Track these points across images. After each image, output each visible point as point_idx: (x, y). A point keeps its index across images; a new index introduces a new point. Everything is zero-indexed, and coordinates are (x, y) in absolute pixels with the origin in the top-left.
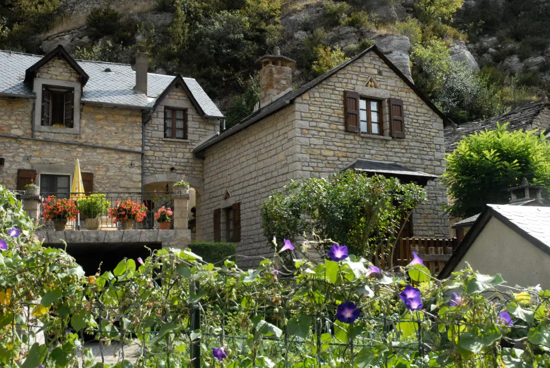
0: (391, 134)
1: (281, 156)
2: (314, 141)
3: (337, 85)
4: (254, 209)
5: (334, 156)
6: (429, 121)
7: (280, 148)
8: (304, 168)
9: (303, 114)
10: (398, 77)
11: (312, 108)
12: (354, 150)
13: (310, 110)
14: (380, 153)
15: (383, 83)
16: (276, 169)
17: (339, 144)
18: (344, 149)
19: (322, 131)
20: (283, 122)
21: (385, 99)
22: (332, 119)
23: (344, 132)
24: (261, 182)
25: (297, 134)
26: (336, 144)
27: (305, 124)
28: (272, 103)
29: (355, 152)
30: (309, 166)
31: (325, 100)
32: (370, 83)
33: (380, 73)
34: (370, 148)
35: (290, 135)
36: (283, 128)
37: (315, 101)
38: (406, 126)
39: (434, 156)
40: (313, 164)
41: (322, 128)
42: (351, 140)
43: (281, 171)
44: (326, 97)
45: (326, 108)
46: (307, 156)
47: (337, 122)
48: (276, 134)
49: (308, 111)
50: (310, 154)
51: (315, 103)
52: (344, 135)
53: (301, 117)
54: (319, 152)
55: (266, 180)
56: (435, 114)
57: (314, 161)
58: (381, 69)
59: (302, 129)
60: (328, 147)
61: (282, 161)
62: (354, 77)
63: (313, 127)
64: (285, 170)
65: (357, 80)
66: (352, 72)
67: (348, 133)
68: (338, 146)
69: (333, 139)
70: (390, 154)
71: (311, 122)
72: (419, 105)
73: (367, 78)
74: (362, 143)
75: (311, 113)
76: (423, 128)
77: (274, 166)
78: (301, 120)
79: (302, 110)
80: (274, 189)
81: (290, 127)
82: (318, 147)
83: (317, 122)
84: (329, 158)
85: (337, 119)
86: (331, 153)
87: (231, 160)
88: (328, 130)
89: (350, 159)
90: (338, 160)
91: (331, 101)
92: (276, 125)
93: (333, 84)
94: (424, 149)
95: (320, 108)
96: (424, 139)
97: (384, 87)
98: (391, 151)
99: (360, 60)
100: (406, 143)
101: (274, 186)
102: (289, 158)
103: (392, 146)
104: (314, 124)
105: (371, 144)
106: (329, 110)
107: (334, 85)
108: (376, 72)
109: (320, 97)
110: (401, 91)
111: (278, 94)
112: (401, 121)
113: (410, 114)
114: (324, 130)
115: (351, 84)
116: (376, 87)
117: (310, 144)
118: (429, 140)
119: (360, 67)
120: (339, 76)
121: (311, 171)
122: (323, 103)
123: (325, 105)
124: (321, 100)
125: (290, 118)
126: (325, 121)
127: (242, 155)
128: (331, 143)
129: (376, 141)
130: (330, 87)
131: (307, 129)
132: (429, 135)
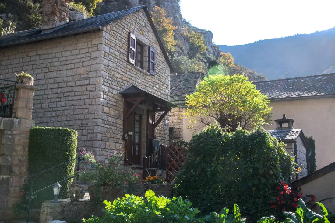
0: (148, 71)
1: (81, 70)
2: (111, 64)
3: (125, 26)
4: (40, 110)
5: (121, 78)
6: (164, 68)
7: (81, 64)
8: (105, 84)
9: (106, 41)
10: (153, 33)
11: (112, 38)
12: (131, 77)
13: (110, 39)
14: (143, 83)
15: (147, 34)
16: (73, 81)
17: (124, 70)
18: (126, 75)
19: (116, 58)
20: (86, 44)
21: (147, 45)
22: (121, 50)
23: (126, 63)
24: (52, 89)
25: (102, 56)
26: (122, 69)
27: (107, 49)
29: (131, 79)
30: (107, 82)
31: (119, 35)
32: (140, 31)
33: (146, 26)
34: (138, 78)
35: (94, 55)
36: (84, 48)
37: (113, 33)
38: (156, 68)
39: (165, 91)
40: (110, 82)
41: (115, 55)
42: (130, 69)
43: (78, 83)
44: (119, 33)
45: (118, 40)
46: (106, 74)
47: (123, 53)
49: (109, 39)
50: (109, 74)
51: (113, 34)
52: (127, 64)
53: (106, 43)
54: (113, 73)
55: (58, 88)
56: (167, 64)
57: (110, 79)
58: (146, 23)
59: (105, 52)
60: (118, 71)
61: (80, 74)
62: (134, 24)
63: (111, 52)
65: (135, 27)
66: (133, 20)
67: (128, 64)
68: (123, 72)
69: (121, 66)
70: (147, 85)
71: (110, 49)
72: (161, 56)
73: (140, 28)
74: (135, 73)
75: (111, 42)
76: (162, 72)
77: (71, 78)
78: (105, 45)
79: (106, 38)
80: (69, 96)
81: (96, 49)
82: (112, 69)
83: (113, 50)
84: (118, 79)
85: (124, 52)
86: (119, 76)
87: (9, 67)
88: (118, 58)
89: (128, 83)
90: (122, 82)
91: (121, 36)
92: (77, 44)
93: (123, 24)
94: (162, 86)
95: (116, 39)
96: (162, 79)
97: (147, 37)
98: (147, 83)
99: (137, 13)
100: (154, 80)
101: (68, 94)
102: (90, 73)
103: (148, 80)
104: (111, 51)
105: (138, 75)
106: (120, 43)
107: (124, 26)
108: (144, 25)
109: (116, 31)
110: (154, 43)
111: (60, 22)
112: (154, 63)
113: (157, 60)
114: (117, 57)
115: (132, 28)
116: (142, 34)
117: (109, 65)
118: (164, 80)
119: (137, 18)
120: (127, 20)
121: (108, 87)
122: (118, 36)
123: (118, 39)
124: (117, 34)
125: (95, 42)
126: (118, 51)
127: (26, 64)
128: (120, 68)
129: (141, 74)
130: (121, 26)
131: (108, 54)
132: (164, 77)
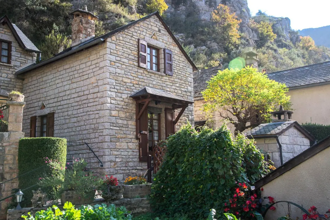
0: (165, 72)
1: (93, 80)
2: (118, 71)
3: (134, 34)
4: (67, 117)
5: (131, 83)
6: (186, 67)
7: (92, 74)
8: (112, 90)
9: (112, 51)
10: (169, 35)
11: (118, 47)
12: (143, 80)
13: (116, 48)
14: (159, 84)
15: (161, 38)
16: (87, 89)
17: (134, 75)
18: (137, 79)
19: (124, 65)
20: (96, 55)
21: (162, 48)
22: (130, 57)
23: (137, 67)
24: (74, 98)
25: (107, 65)
26: (132, 74)
27: (113, 58)
28: (81, 43)
29: (144, 82)
30: (114, 88)
31: (126, 43)
32: (153, 36)
33: (159, 31)
34: (153, 80)
35: (102, 65)
36: (95, 60)
37: (120, 42)
38: (173, 68)
39: (187, 89)
40: (118, 88)
41: (123, 62)
42: (141, 73)
43: (91, 91)
44: (127, 41)
45: (126, 48)
46: (114, 81)
47: (133, 59)
48: (89, 64)
49: (115, 49)
50: (116, 80)
51: (120, 44)
52: (138, 69)
53: (111, 52)
54: (121, 79)
55: (78, 97)
56: (189, 63)
57: (118, 85)
58: (160, 28)
59: (111, 61)
60: (127, 76)
61: (93, 83)
62: (145, 31)
63: (118, 60)
64: (96, 90)
65: (146, 33)
66: (143, 27)
67: (140, 68)
68: (134, 76)
69: (131, 71)
70: (164, 85)
71: (116, 57)
72: (180, 56)
73: (152, 33)
74: (148, 76)
75: (117, 51)
76: (182, 71)
77: (86, 87)
78: (110, 54)
79: (111, 48)
80: (85, 103)
81: (102, 59)
82: (120, 75)
83: (121, 58)
84: (127, 84)
85: (133, 58)
86: (129, 81)
87: (47, 82)
88: (127, 64)
89: (140, 86)
90: (133, 86)
91: (129, 44)
92: (89, 57)
93: (132, 33)
94: (183, 84)
95: (123, 48)
96: (182, 78)
97: (161, 41)
98: (164, 83)
99: (148, 20)
100: (172, 79)
101: (85, 102)
102: (99, 81)
103: (165, 80)
104: (119, 59)
105: (153, 77)
106: (129, 51)
107: (132, 34)
108: (157, 29)
109: (123, 40)
110: (171, 45)
112: (171, 64)
113: (175, 61)
114: (125, 64)
115: (142, 35)
116: (156, 39)
117: (116, 73)
118: (185, 79)
119: (148, 24)
120: (135, 28)
121: (116, 92)
122: (125, 45)
123: (126, 47)
124: (124, 42)
125: (102, 53)
126: (126, 58)
127: (57, 78)
128: (129, 74)
129: (156, 76)
130: (129, 34)
131: (115, 62)
132: (185, 75)
